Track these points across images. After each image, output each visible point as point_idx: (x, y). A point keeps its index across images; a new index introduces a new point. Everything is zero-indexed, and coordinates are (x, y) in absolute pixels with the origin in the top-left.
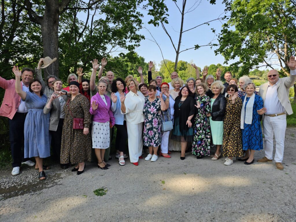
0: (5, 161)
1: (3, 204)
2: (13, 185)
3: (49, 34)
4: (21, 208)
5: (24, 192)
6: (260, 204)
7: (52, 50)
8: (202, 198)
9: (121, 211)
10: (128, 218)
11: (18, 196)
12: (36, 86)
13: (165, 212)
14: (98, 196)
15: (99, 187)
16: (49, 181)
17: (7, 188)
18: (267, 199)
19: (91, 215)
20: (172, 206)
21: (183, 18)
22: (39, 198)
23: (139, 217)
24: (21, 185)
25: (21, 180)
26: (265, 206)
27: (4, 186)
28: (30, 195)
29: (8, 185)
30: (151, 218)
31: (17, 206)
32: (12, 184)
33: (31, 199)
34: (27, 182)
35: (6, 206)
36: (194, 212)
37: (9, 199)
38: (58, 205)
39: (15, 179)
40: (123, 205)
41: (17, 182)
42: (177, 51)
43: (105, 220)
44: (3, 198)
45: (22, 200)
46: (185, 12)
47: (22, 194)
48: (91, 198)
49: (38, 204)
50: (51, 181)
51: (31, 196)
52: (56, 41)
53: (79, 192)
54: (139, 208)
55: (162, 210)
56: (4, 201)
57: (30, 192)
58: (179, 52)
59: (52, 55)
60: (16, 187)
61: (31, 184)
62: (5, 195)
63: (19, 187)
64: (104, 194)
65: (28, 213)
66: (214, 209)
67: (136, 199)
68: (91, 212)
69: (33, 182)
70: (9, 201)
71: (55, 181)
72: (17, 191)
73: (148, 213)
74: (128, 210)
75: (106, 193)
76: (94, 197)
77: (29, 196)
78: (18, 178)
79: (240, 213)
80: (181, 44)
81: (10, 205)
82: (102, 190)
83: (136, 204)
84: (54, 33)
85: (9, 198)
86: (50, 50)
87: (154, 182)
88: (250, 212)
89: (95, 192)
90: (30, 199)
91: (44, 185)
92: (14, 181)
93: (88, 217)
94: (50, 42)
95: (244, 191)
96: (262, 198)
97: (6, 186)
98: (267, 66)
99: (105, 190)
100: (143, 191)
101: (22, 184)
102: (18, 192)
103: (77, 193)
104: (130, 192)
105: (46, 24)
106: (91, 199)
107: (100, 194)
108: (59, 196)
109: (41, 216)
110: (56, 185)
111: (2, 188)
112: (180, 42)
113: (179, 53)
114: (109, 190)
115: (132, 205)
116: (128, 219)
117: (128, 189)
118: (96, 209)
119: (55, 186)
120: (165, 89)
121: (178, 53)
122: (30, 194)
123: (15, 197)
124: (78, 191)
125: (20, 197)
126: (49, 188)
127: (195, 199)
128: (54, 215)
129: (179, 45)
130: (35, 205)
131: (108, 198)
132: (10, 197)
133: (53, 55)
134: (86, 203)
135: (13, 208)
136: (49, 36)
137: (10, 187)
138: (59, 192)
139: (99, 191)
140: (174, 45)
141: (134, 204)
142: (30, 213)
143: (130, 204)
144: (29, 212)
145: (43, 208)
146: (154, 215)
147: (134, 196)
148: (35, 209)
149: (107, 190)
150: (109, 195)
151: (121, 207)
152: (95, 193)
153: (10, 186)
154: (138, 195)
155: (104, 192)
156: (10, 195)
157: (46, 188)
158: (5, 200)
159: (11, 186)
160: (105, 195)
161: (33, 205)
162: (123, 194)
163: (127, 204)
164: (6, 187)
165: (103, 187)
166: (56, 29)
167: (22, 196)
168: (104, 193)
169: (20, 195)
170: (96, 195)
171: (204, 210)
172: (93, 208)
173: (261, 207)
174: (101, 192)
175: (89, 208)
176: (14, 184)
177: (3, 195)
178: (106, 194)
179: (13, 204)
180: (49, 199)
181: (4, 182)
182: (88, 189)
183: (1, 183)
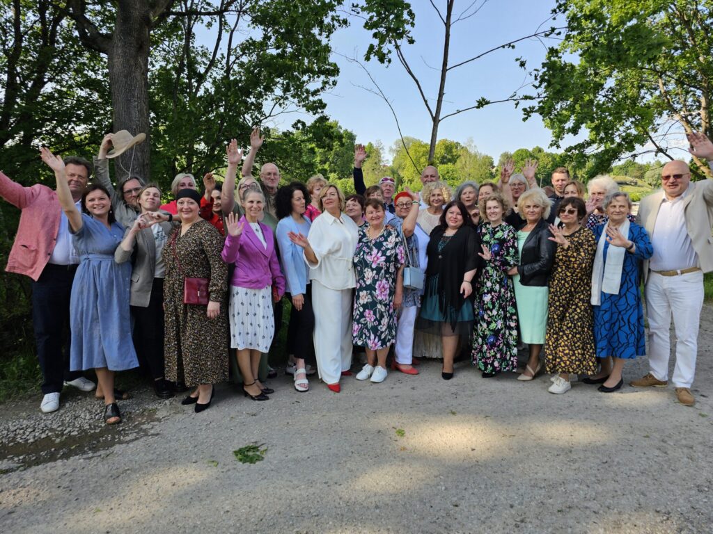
0: (26, 378)
1: (22, 479)
2: (43, 436)
3: (126, 77)
4: (64, 488)
5: (71, 450)
6: (637, 488)
7: (134, 113)
8: (495, 472)
9: (298, 499)
10: (315, 516)
11: (55, 460)
12: (97, 200)
13: (405, 504)
14: (244, 462)
15: (247, 442)
16: (129, 427)
18: (653, 476)
19: (227, 508)
20: (421, 489)
21: (449, 35)
22: (106, 466)
23: (342, 515)
24: (62, 434)
25: (63, 425)
26: (648, 493)
27: (23, 437)
28: (85, 459)
29: (33, 434)
30: (370, 517)
31: (54, 484)
32: (41, 432)
33: (85, 469)
34: (77, 429)
35: (29, 483)
36: (475, 504)
37: (34, 468)
38: (149, 483)
39: (49, 422)
40: (303, 487)
41: (53, 427)
42: (434, 115)
43: (261, 520)
44: (22, 466)
45: (66, 471)
46: (452, 19)
47: (66, 456)
48: (227, 467)
49: (103, 480)
50: (134, 427)
51: (87, 461)
52: (143, 92)
53: (200, 453)
54: (343, 494)
55: (397, 498)
56: (23, 473)
57: (85, 453)
58: (440, 118)
59: (135, 127)
60: (50, 439)
61: (86, 433)
62: (24, 458)
63: (58, 440)
64: (260, 458)
65: (79, 500)
66: (523, 499)
67: (334, 471)
68: (227, 502)
69: (92, 429)
70: (36, 472)
71: (142, 426)
72: (53, 449)
73: (365, 504)
74: (315, 498)
75: (263, 456)
76: (235, 466)
77: (82, 460)
78: (55, 420)
79: (587, 508)
81: (38, 482)
82: (255, 449)
83: (336, 483)
84: (138, 74)
85: (35, 465)
86: (129, 113)
87: (379, 432)
88: (612, 507)
89: (236, 453)
90: (83, 468)
91: (117, 437)
92: (46, 426)
93: (222, 513)
94: (130, 94)
95: (598, 455)
96: (642, 473)
97: (28, 437)
98: (657, 152)
99: (262, 449)
100: (352, 453)
101: (65, 433)
102: (56, 452)
103: (194, 456)
104: (321, 455)
105: (120, 51)
106: (229, 470)
107: (248, 459)
108: (153, 463)
109: (109, 508)
110: (144, 435)
111: (19, 442)
112: (441, 94)
113: (440, 121)
114: (270, 450)
115: (326, 485)
116: (317, 518)
117: (317, 448)
118: (239, 495)
119: (142, 439)
120: (405, 207)
121: (436, 120)
122: (85, 456)
123: (49, 464)
124: (196, 450)
125: (61, 464)
126: (128, 442)
127: (477, 473)
128: (141, 507)
129: (440, 101)
130: (96, 482)
131: (269, 468)
132: (38, 462)
133: (137, 126)
134: (217, 479)
135: (46, 489)
136: (126, 82)
137: (36, 441)
138: (153, 454)
139: (247, 451)
140: (426, 102)
141: (331, 483)
142: (85, 500)
143: (321, 483)
144: (83, 499)
145: (116, 491)
146: (378, 511)
147: (330, 464)
148: (96, 491)
149: (266, 450)
150: (271, 463)
151: (300, 490)
152: (237, 455)
153: (36, 438)
154: (339, 462)
155: (258, 453)
156: (37, 458)
157: (120, 442)
158: (25, 469)
159: (40, 438)
160: (261, 462)
161: (90, 483)
162: (303, 460)
163: (314, 483)
164: (28, 440)
165: (256, 442)
166: (142, 64)
167: (66, 461)
168: (258, 456)
169: (61, 458)
170: (241, 460)
171: (500, 499)
172: (233, 490)
173: (638, 496)
174: (250, 454)
175: (224, 490)
176: (47, 432)
177: (21, 457)
178: (263, 458)
179: (44, 478)
180: (128, 470)
181: (22, 429)
182: (222, 447)
183: (15, 430)
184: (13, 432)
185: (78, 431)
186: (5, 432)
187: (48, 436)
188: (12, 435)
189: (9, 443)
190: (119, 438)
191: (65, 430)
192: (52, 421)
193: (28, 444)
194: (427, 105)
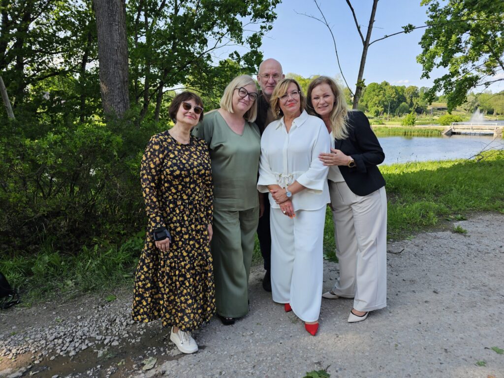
2: (84, 347)
7: (115, 36)
17: (71, 354)
24: (103, 345)
25: (101, 332)
27: (63, 349)
29: (73, 344)
32: (80, 341)
34: (116, 338)
39: (86, 329)
41: (92, 336)
42: (365, 40)
57: (135, 372)
58: (370, 43)
59: (116, 48)
60: (92, 352)
61: (128, 343)
63: (100, 353)
69: (131, 338)
72: (99, 366)
80: (374, 24)
86: (112, 36)
91: (162, 349)
92: (84, 335)
94: (112, 19)
97: (69, 349)
101: (106, 342)
102: (103, 371)
111: (59, 355)
112: (372, 22)
113: (369, 45)
121: (366, 44)
129: (370, 28)
133: (118, 47)
136: (109, 8)
137: (77, 353)
140: (359, 28)
153: (77, 350)
157: (169, 358)
159: (81, 349)
164: (68, 352)
176: (87, 342)
181: (60, 338)
183: (54, 340)
184: (51, 341)
185: (118, 340)
186: (43, 342)
187: (88, 347)
188: (51, 346)
189: (50, 357)
190: (165, 351)
191: (105, 339)
192: (89, 328)
193: (70, 357)
194: (359, 31)
